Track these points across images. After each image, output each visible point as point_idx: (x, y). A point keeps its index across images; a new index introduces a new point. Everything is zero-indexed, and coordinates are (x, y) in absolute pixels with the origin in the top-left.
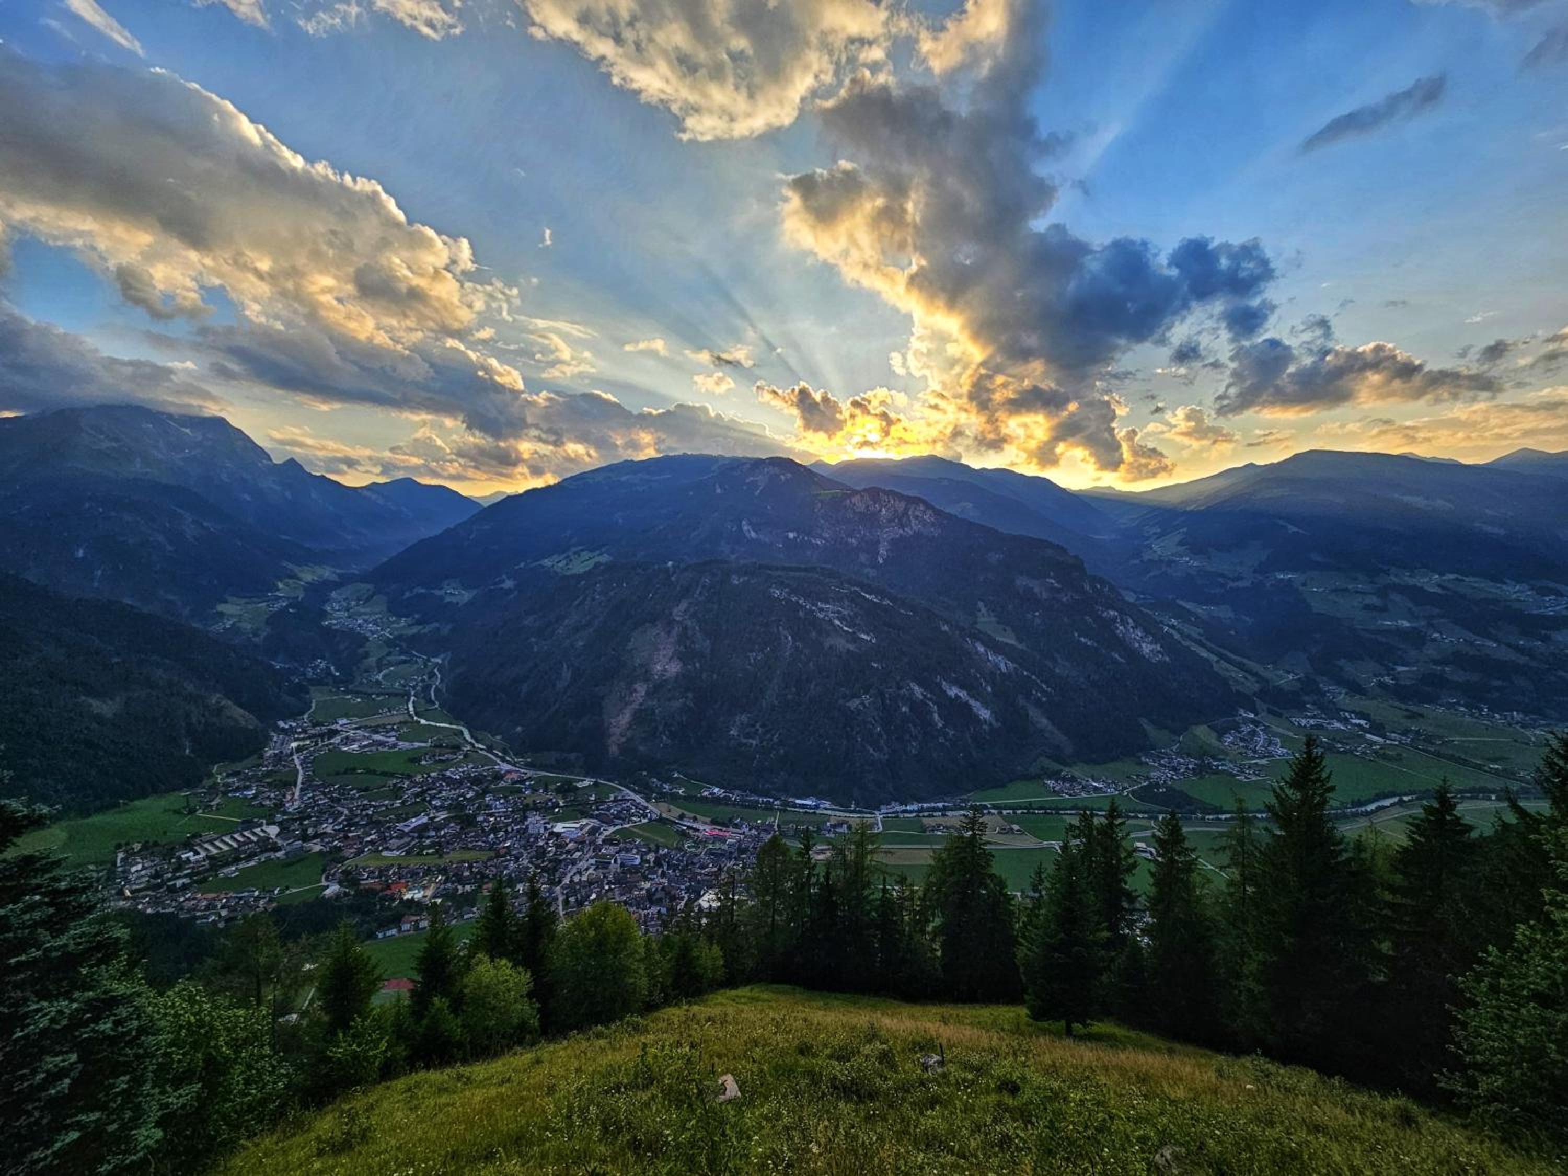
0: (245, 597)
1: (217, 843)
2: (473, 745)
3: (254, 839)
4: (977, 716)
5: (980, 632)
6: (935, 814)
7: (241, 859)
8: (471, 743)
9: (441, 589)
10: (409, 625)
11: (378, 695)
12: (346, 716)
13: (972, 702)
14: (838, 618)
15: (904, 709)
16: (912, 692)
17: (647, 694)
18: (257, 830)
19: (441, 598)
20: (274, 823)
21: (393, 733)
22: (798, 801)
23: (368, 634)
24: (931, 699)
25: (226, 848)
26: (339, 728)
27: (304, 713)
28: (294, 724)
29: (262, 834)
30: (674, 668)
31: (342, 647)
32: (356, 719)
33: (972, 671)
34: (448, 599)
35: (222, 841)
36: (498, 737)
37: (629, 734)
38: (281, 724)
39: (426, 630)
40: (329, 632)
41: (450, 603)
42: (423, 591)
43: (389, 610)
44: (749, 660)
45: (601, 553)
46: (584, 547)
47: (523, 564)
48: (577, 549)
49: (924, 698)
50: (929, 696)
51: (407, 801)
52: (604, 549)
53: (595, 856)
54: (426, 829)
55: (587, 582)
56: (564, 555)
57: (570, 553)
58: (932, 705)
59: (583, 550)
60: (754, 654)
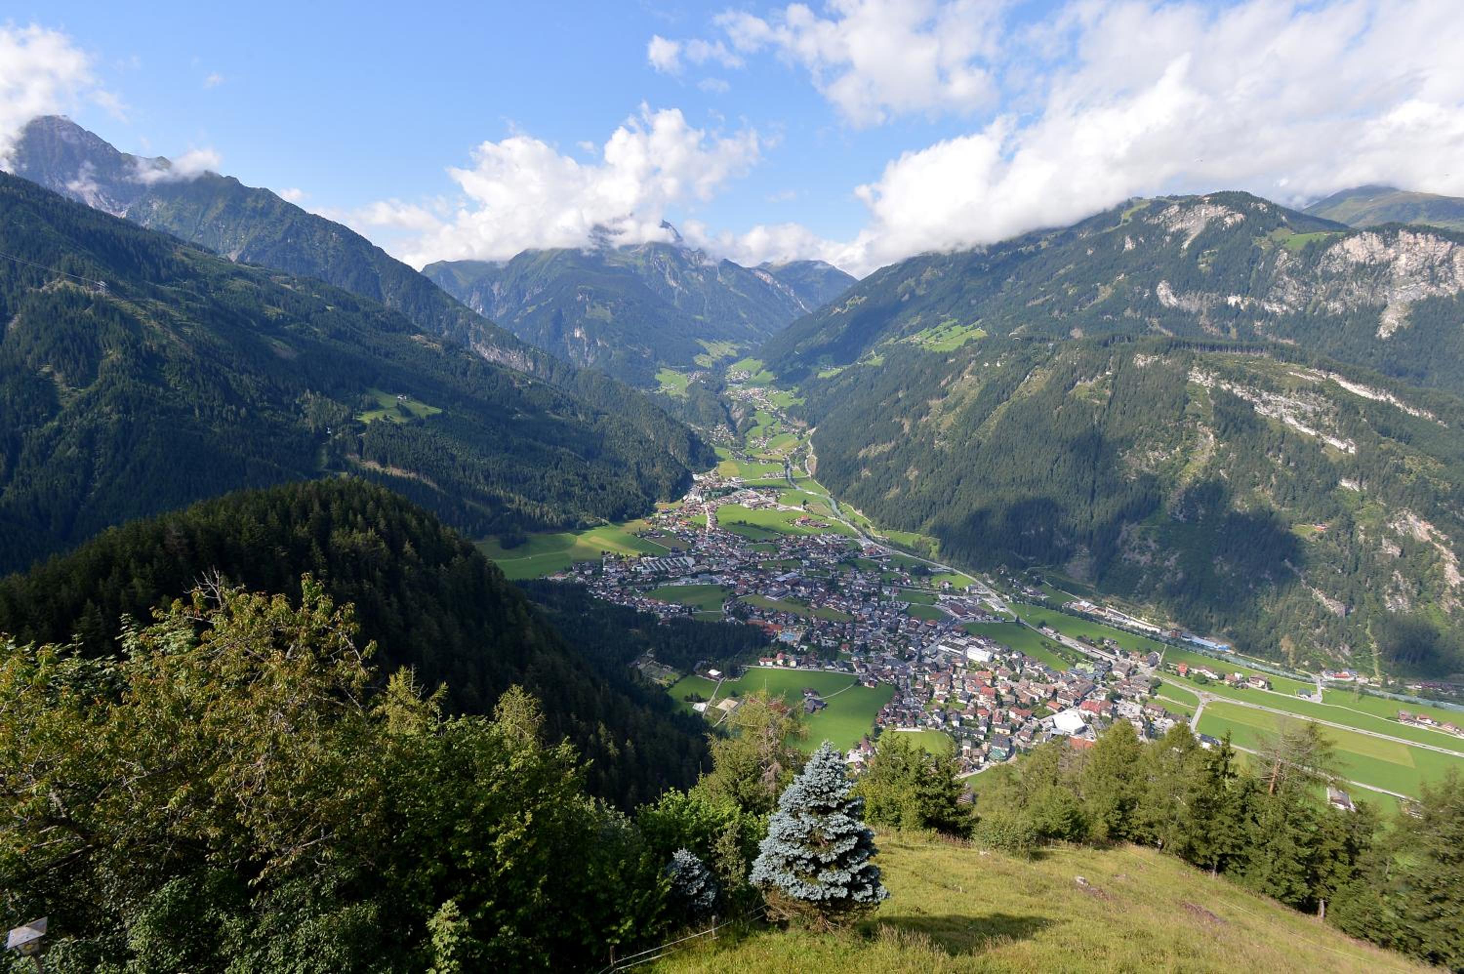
2: (838, 516)
3: (679, 565)
6: (1422, 701)
7: (671, 579)
8: (836, 514)
9: (816, 364)
10: (789, 398)
14: (1294, 416)
15: (1390, 550)
16: (1409, 528)
18: (681, 559)
19: (817, 374)
20: (691, 556)
22: (1198, 640)
23: (757, 405)
24: (1444, 543)
28: (704, 479)
29: (684, 562)
34: (822, 375)
38: (695, 477)
40: (727, 402)
42: (800, 366)
43: (774, 383)
44: (1149, 460)
45: (975, 328)
46: (956, 321)
47: (892, 339)
48: (948, 323)
49: (1433, 540)
50: (1443, 538)
51: (784, 556)
52: (978, 322)
53: (945, 644)
54: (797, 584)
55: (957, 360)
56: (934, 330)
57: (940, 328)
58: (1445, 551)
59: (955, 324)
60: (1157, 454)
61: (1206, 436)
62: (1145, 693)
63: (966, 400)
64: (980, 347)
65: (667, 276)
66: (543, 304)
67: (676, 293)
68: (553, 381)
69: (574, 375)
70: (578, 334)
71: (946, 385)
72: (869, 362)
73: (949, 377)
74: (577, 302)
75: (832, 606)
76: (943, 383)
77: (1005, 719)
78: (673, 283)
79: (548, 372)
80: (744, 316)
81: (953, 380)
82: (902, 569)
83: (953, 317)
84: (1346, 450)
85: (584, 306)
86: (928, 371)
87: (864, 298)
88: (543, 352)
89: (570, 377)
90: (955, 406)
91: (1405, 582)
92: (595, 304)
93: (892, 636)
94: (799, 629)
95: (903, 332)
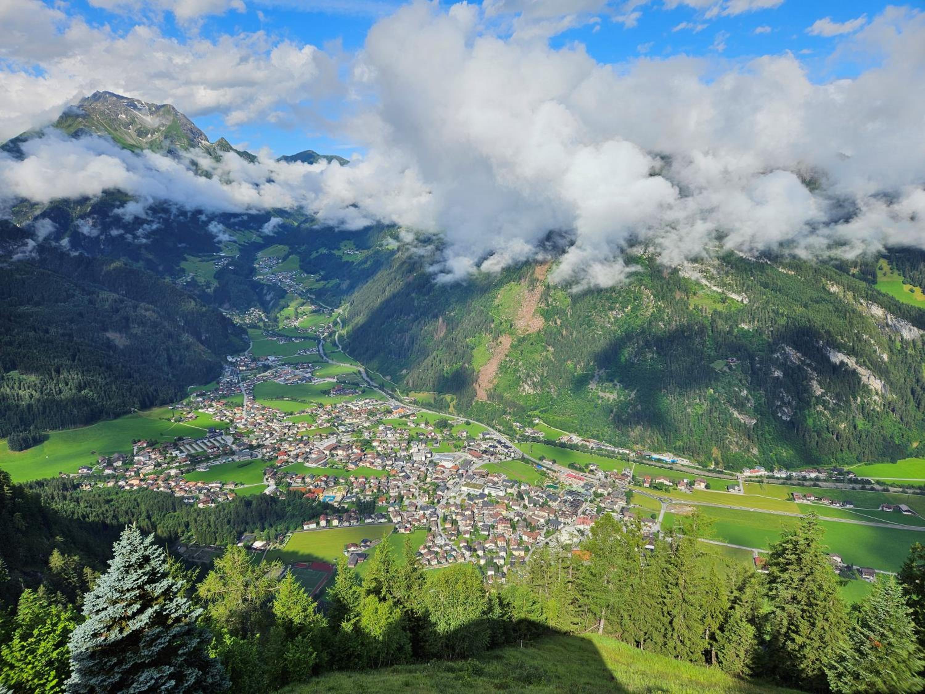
0: (199, 257)
1: (194, 445)
2: (368, 383)
3: (217, 444)
4: (866, 386)
5: (879, 293)
6: (806, 483)
7: (210, 459)
8: (366, 381)
9: (339, 249)
10: (317, 281)
11: (296, 338)
12: (275, 354)
13: (861, 371)
14: (705, 277)
15: (776, 374)
16: (786, 357)
17: (512, 346)
18: (219, 438)
19: (341, 258)
20: (230, 434)
21: (309, 370)
22: (655, 456)
23: (286, 288)
24: (809, 365)
25: (200, 450)
26: (270, 364)
27: (245, 351)
28: (239, 359)
29: (222, 442)
30: (538, 323)
31: (268, 298)
32: (281, 357)
33: (865, 337)
34: (345, 259)
35: (197, 444)
36: (388, 378)
37: (496, 382)
38: (230, 359)
39: (329, 285)
40: (257, 286)
41: (347, 262)
42: (325, 251)
43: (301, 268)
44: (609, 318)
49: (802, 363)
50: (808, 361)
51: (321, 425)
53: (467, 485)
54: (335, 448)
58: (810, 371)
60: (615, 313)
61: (648, 298)
62: (623, 504)
75: (368, 465)
77: (520, 543)
82: (427, 424)
84: (742, 302)
91: (787, 397)
93: (422, 484)
94: (339, 490)
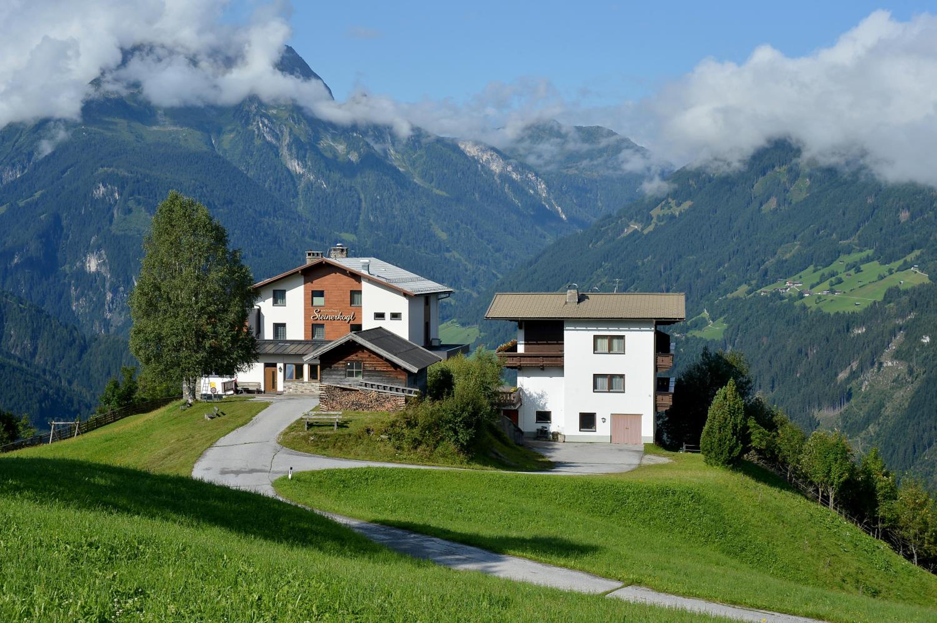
45: (906, 266)
46: (869, 252)
47: (744, 288)
48: (855, 257)
52: (910, 258)
55: (869, 329)
56: (826, 271)
57: (838, 266)
59: (868, 260)
63: (888, 411)
64: (914, 305)
65: (285, 152)
66: (21, 204)
67: (301, 186)
68: (38, 360)
69: (83, 349)
70: (92, 265)
71: (848, 380)
72: (697, 334)
73: (855, 365)
74: (95, 202)
76: (842, 376)
78: (296, 167)
79: (27, 343)
80: (443, 236)
81: (862, 369)
83: (864, 244)
85: (110, 208)
86: (813, 352)
87: (687, 205)
88: (20, 301)
89: (74, 353)
90: (867, 421)
92: (131, 204)
95: (766, 273)
